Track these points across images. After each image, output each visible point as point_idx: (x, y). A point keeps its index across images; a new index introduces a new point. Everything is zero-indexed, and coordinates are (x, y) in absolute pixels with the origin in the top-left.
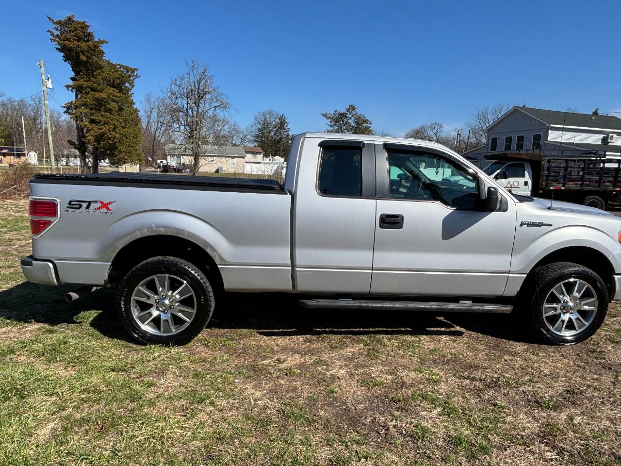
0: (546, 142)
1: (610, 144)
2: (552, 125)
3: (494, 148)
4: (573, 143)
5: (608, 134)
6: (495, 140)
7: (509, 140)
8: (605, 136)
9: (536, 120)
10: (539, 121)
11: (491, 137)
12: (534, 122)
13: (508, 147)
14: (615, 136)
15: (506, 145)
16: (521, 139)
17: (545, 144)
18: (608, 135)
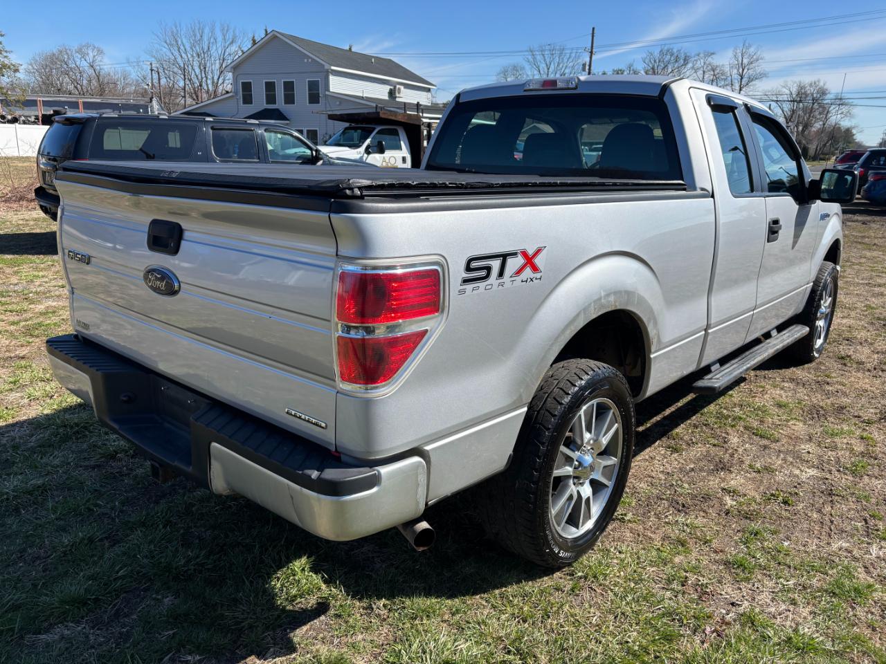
0: (327, 93)
1: (398, 100)
2: (333, 68)
3: (248, 99)
4: (363, 97)
5: (394, 85)
6: (247, 87)
7: (270, 87)
8: (392, 88)
9: (309, 57)
10: (313, 59)
11: (241, 81)
12: (306, 60)
13: (271, 99)
14: (402, 88)
15: (267, 95)
16: (289, 86)
17: (326, 96)
18: (395, 87)
